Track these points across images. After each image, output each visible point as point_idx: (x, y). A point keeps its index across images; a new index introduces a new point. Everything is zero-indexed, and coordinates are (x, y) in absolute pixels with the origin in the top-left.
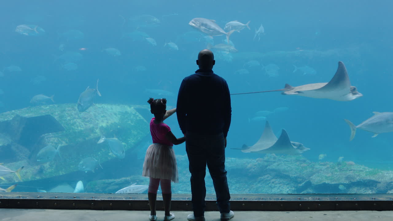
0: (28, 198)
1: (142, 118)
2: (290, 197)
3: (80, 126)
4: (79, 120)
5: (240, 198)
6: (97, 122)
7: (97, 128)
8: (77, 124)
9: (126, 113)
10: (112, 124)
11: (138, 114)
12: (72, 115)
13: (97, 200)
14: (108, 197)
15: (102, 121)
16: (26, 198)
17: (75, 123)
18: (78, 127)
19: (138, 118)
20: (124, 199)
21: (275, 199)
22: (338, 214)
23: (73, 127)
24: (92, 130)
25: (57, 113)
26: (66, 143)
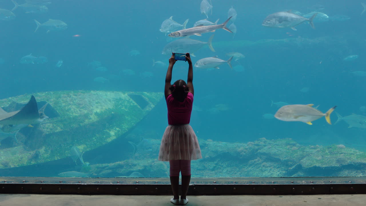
0: (13, 183)
1: (136, 104)
2: (282, 181)
3: (75, 112)
4: (74, 107)
5: (231, 182)
6: (91, 108)
7: (91, 114)
8: (72, 110)
9: (121, 99)
10: (106, 110)
11: (131, 100)
12: (67, 102)
13: (83, 185)
14: (95, 181)
15: (97, 107)
16: (11, 183)
17: (70, 109)
18: (73, 113)
19: (132, 104)
20: (111, 184)
21: (267, 183)
22: (333, 198)
23: (68, 113)
24: (86, 116)
25: (52, 100)
26: (61, 128)
